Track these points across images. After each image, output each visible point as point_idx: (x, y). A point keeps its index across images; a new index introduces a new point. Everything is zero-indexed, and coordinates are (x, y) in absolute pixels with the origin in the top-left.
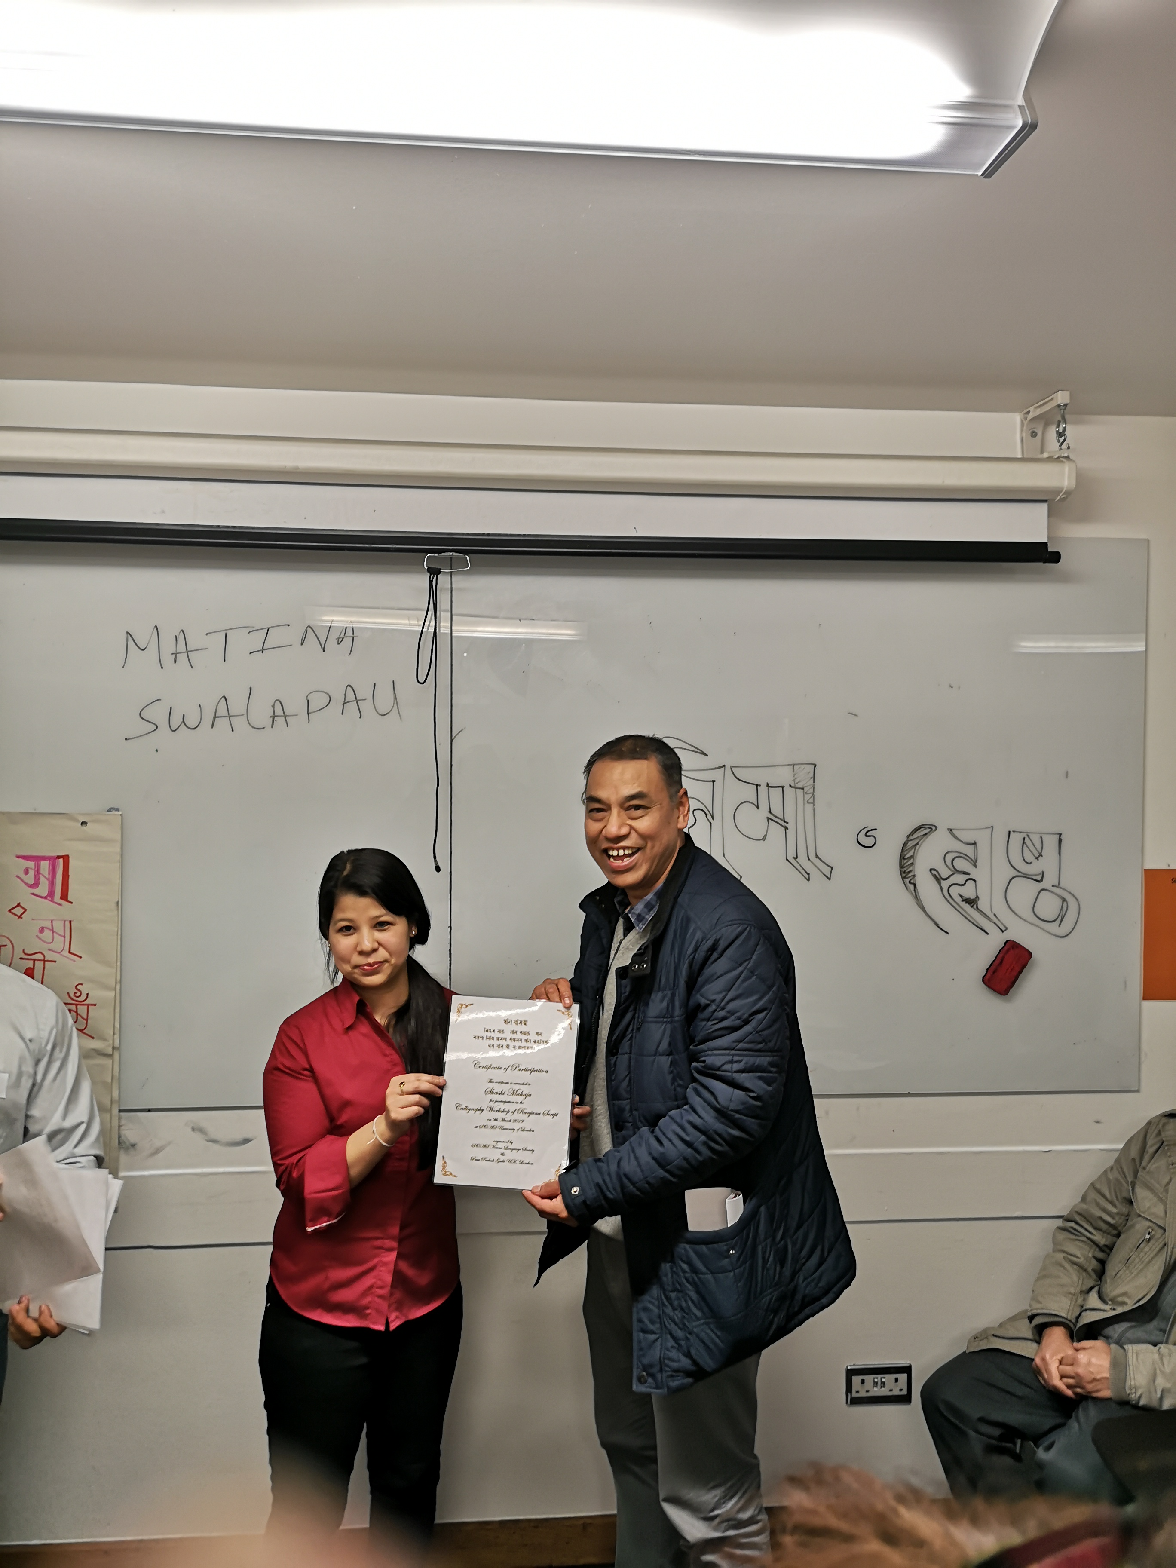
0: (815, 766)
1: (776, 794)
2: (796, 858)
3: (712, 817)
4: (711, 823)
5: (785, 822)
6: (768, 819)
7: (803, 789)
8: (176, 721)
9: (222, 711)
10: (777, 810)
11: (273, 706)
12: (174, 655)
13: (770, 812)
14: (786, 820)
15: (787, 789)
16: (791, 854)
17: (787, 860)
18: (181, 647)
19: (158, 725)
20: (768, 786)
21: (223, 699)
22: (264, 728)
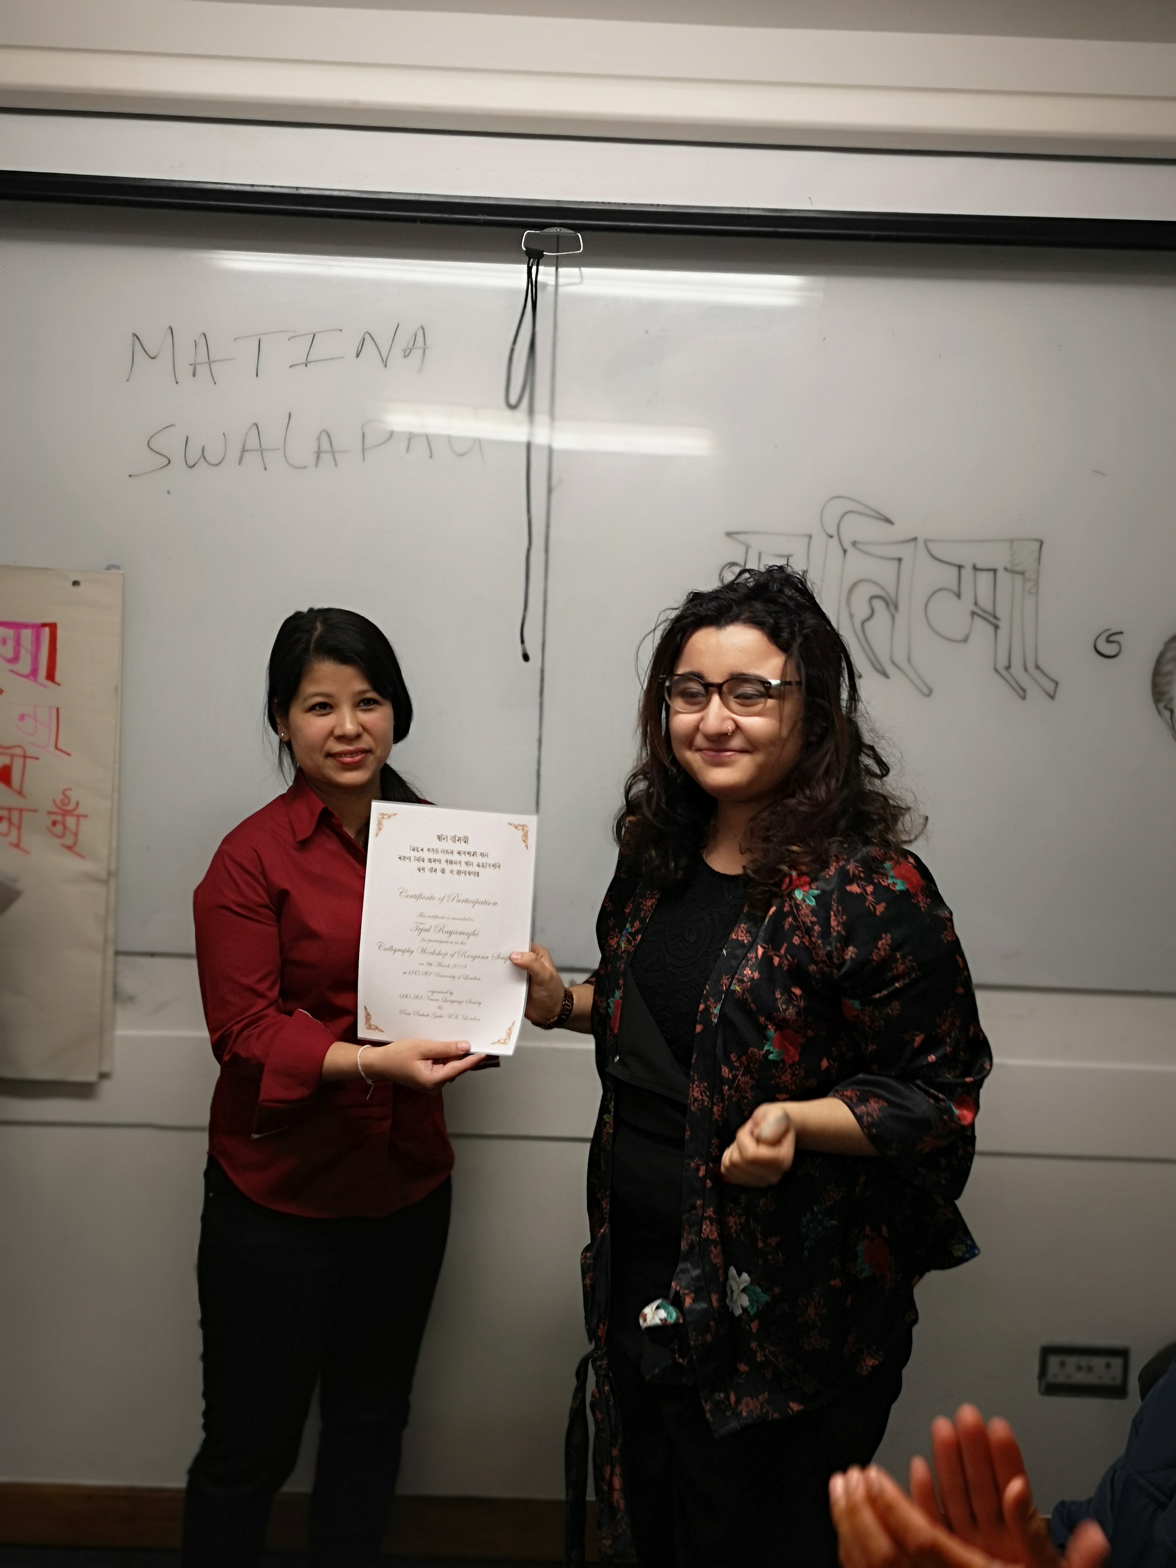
0: (1042, 544)
1: (984, 579)
2: (1008, 668)
3: (896, 607)
4: (893, 617)
5: (995, 617)
6: (973, 614)
7: (1022, 573)
8: (194, 454)
9: (252, 443)
10: (985, 601)
11: (319, 439)
12: (192, 367)
13: (976, 604)
14: (998, 614)
15: (1001, 574)
16: (1002, 662)
17: (996, 670)
18: (202, 357)
19: (171, 460)
20: (975, 568)
21: (254, 426)
22: (306, 467)
